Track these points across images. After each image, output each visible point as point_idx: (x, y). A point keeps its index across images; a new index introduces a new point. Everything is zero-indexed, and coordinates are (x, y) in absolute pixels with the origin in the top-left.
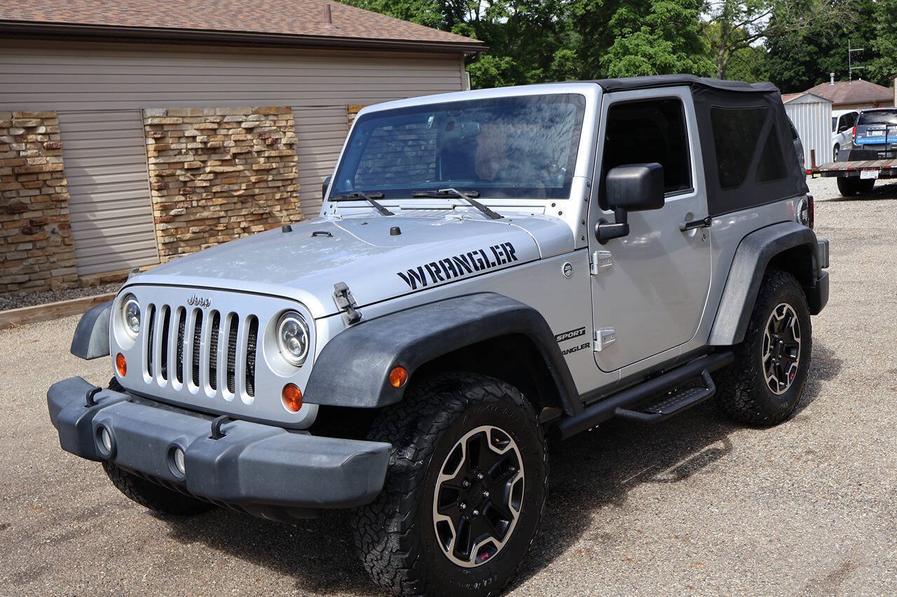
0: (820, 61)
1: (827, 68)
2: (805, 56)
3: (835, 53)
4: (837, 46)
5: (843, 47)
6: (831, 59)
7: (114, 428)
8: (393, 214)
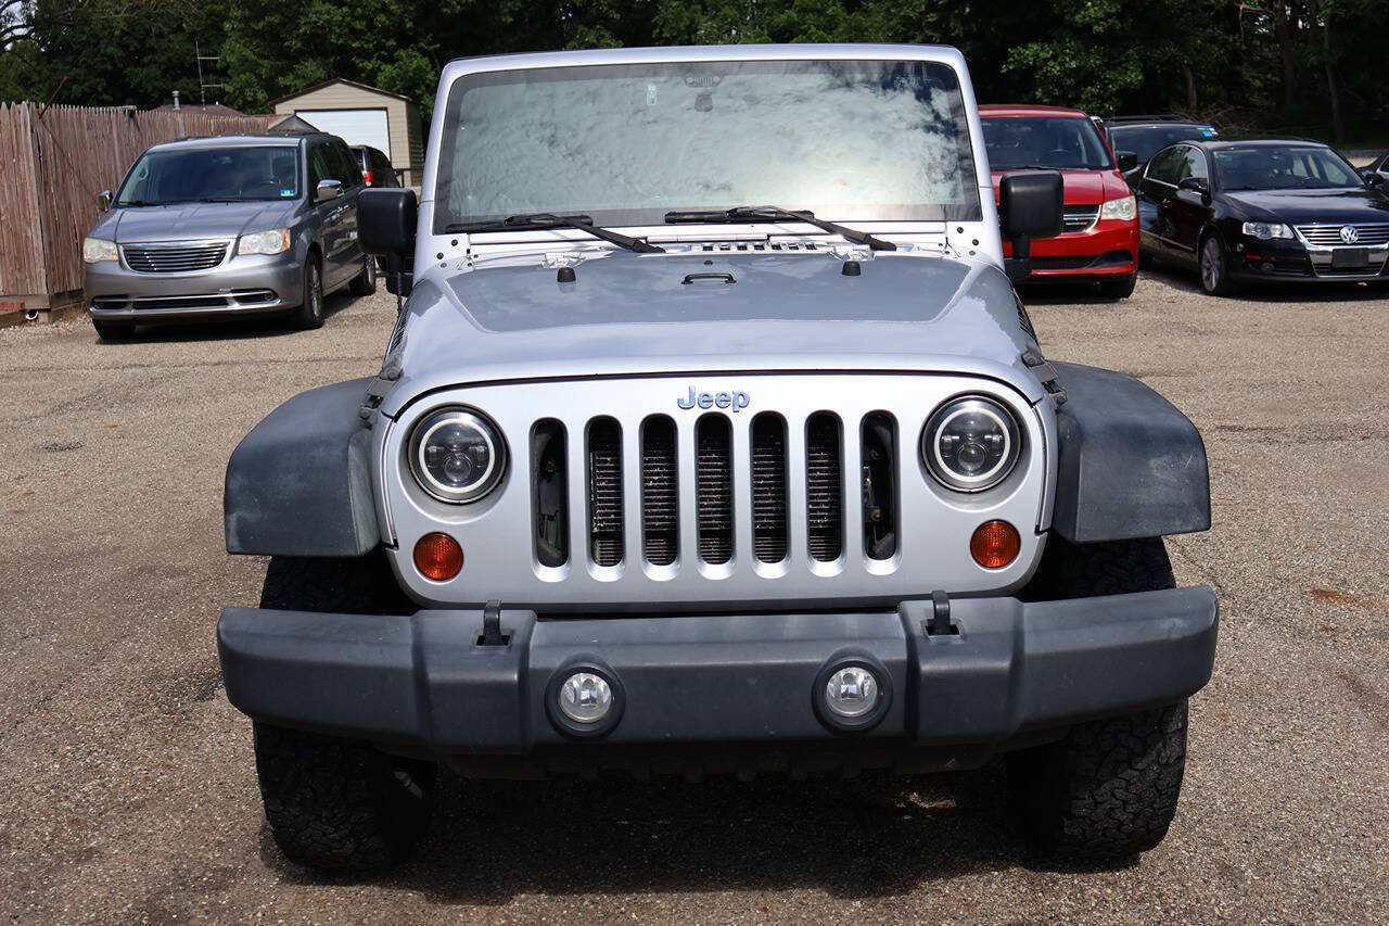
0: (127, 71)
1: (140, 83)
2: (104, 62)
3: (150, 62)
4: (153, 50)
5: (163, 54)
6: (145, 71)
7: (617, 669)
8: (663, 251)
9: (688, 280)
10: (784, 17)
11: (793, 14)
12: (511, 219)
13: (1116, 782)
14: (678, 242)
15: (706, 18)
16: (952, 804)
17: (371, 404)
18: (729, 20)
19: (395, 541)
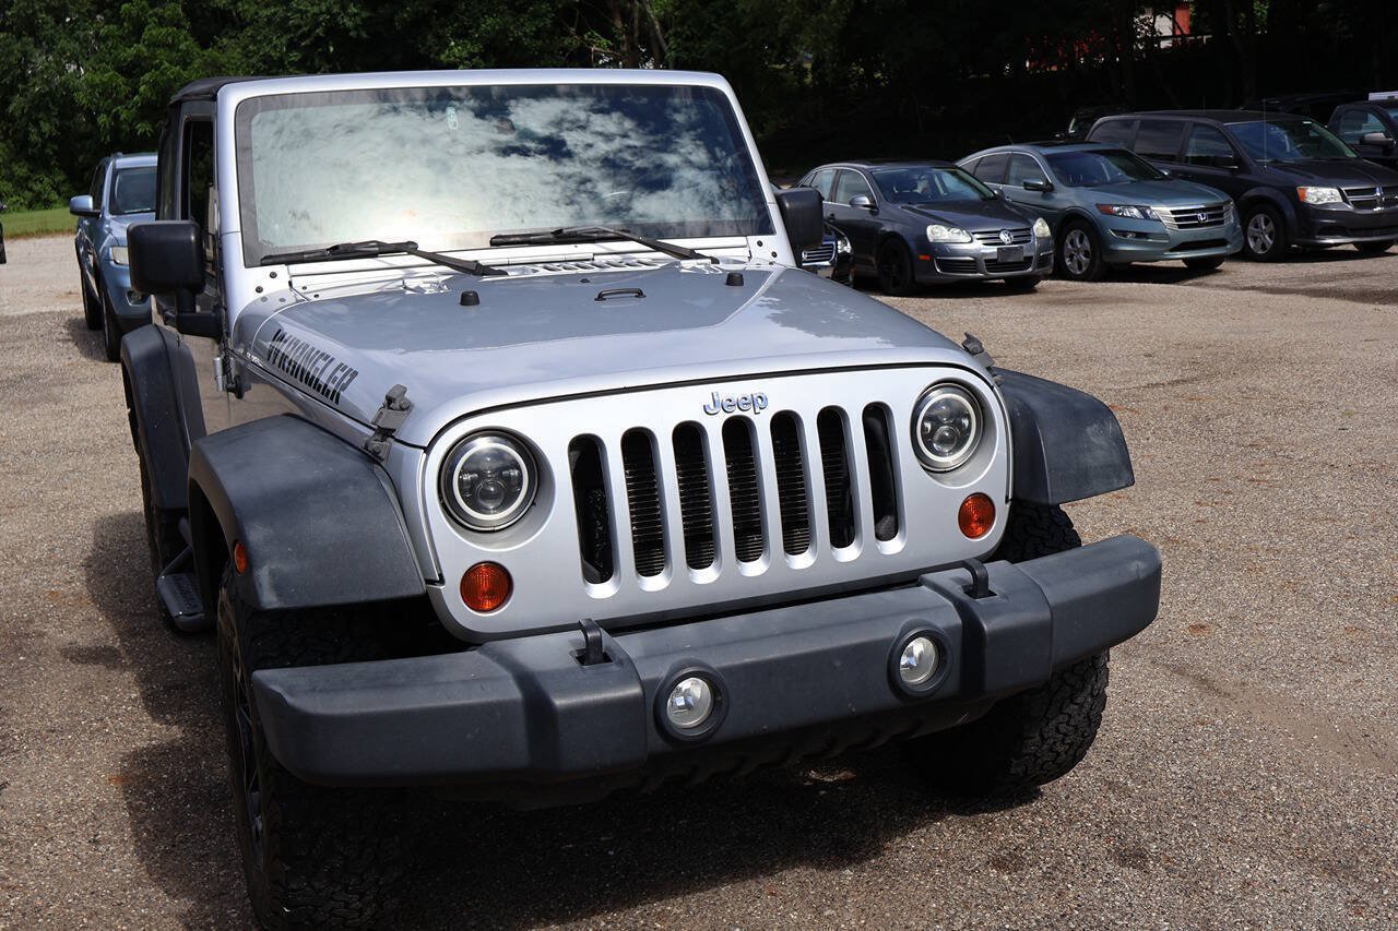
7: (719, 669)
8: (505, 273)
9: (600, 297)
10: (132, 51)
11: (141, 47)
12: (336, 247)
13: (1061, 718)
14: (508, 265)
15: (39, 51)
16: (850, 775)
17: (379, 438)
18: (68, 54)
19: (441, 575)
